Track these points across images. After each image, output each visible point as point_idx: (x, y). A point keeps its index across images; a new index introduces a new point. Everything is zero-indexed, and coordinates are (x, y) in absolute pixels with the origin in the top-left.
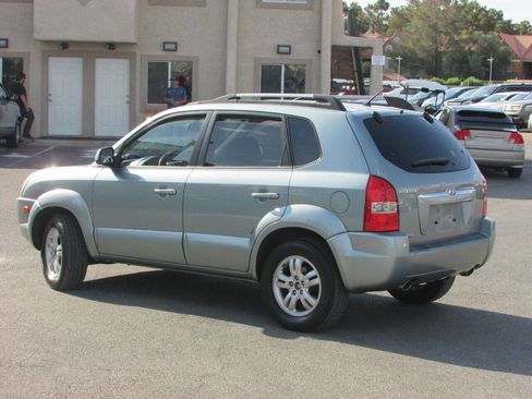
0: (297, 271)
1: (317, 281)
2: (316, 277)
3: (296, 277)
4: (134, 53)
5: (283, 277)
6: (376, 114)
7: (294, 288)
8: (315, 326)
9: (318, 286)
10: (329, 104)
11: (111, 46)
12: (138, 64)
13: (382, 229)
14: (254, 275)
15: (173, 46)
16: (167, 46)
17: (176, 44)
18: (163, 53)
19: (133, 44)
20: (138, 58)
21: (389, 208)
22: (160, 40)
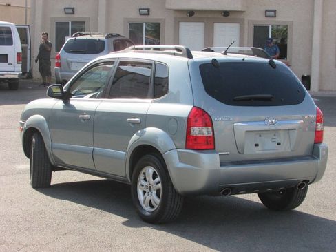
0: (150, 178)
1: (160, 186)
2: (159, 183)
3: (149, 182)
4: (244, 19)
5: (143, 183)
6: (214, 60)
7: (148, 190)
8: (158, 220)
9: (160, 189)
10: (181, 53)
11: (226, 13)
12: (246, 27)
13: (199, 148)
14: (129, 179)
15: (272, 14)
16: (268, 13)
17: (275, 11)
18: (265, 19)
19: (242, 12)
20: (246, 22)
21: (206, 132)
22: (263, 9)
